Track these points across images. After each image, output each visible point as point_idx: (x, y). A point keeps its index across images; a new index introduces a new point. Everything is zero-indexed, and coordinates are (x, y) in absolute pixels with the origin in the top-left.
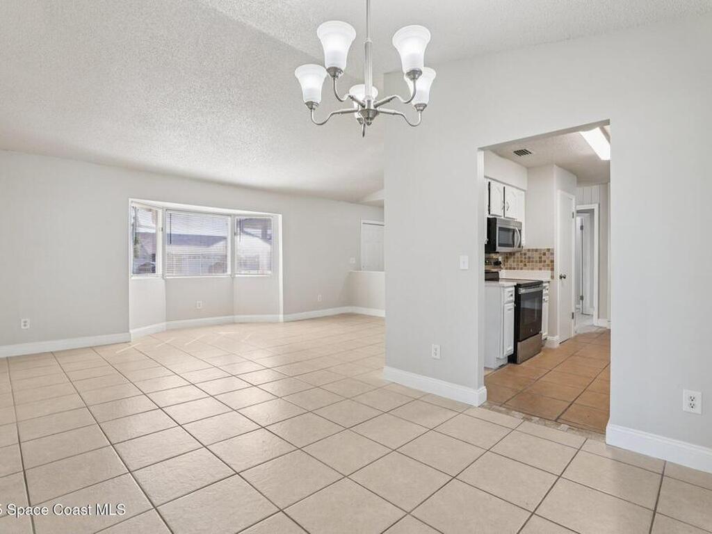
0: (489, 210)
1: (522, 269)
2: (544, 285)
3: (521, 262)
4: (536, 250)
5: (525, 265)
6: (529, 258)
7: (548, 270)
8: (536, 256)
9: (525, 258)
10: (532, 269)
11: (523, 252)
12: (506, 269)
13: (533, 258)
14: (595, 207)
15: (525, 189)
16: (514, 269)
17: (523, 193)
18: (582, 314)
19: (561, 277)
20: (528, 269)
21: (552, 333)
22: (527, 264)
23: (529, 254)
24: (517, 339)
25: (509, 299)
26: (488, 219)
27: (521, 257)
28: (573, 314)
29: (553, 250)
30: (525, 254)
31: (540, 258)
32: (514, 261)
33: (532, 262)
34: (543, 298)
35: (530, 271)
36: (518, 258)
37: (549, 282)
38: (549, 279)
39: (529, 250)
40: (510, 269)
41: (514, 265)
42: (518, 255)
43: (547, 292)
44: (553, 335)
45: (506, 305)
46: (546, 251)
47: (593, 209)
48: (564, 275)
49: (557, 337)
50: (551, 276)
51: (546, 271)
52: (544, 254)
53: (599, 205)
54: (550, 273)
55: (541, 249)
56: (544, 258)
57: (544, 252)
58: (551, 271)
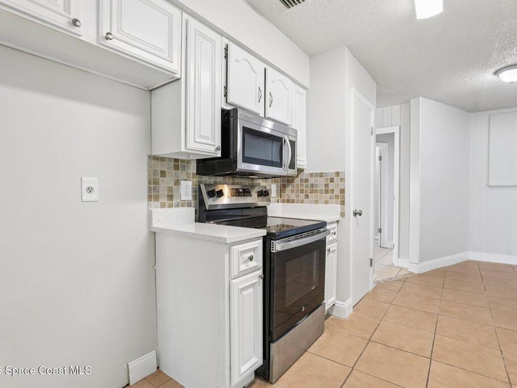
0: (226, 95)
1: (302, 202)
2: (328, 227)
3: (302, 191)
4: (321, 175)
5: (307, 196)
6: (312, 185)
7: (336, 203)
8: (321, 182)
9: (307, 186)
10: (316, 202)
11: (304, 178)
12: (283, 201)
13: (317, 186)
14: (396, 130)
15: (307, 85)
16: (293, 202)
17: (304, 91)
18: (380, 247)
19: (355, 214)
20: (311, 203)
21: (341, 297)
22: (310, 195)
23: (312, 180)
24: (269, 337)
25: (243, 267)
26: (223, 111)
27: (302, 185)
28: (371, 260)
29: (344, 173)
30: (306, 180)
31: (327, 185)
32: (292, 191)
33: (316, 191)
34: (327, 247)
35: (313, 205)
36: (298, 185)
37: (338, 222)
38: (337, 217)
39: (311, 175)
40: (288, 201)
41: (293, 196)
42: (297, 181)
43: (334, 237)
44: (344, 301)
45: (234, 281)
46: (334, 176)
47: (394, 133)
48: (360, 211)
49: (349, 300)
50: (341, 213)
51: (334, 205)
52: (332, 180)
53: (400, 127)
54: (340, 209)
55: (328, 173)
56: (331, 186)
57: (332, 177)
58: (341, 204)
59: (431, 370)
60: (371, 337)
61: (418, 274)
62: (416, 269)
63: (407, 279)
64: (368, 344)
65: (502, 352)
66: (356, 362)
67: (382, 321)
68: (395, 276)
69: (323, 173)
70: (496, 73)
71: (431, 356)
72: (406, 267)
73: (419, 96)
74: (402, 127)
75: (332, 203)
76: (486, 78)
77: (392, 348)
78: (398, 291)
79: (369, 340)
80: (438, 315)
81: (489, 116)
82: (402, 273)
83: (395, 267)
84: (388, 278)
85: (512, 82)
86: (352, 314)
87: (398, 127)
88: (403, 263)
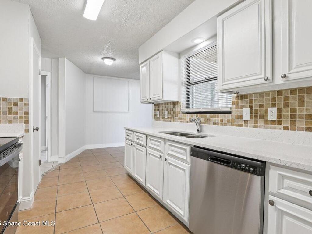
4: (4, 99)
7: (21, 123)
8: (4, 105)
14: (48, 74)
19: (34, 130)
29: (27, 99)
31: (10, 108)
46: (17, 101)
47: (46, 76)
48: (37, 127)
49: (31, 193)
50: (25, 130)
51: (19, 124)
52: (16, 104)
53: (51, 73)
54: (24, 126)
55: (12, 98)
56: (15, 109)
57: (16, 102)
58: (25, 123)
59: (95, 209)
60: (56, 210)
61: (65, 163)
62: (63, 160)
63: (60, 167)
64: (56, 216)
65: (116, 186)
66: (54, 231)
67: (58, 197)
68: (51, 168)
69: (6, 98)
70: (103, 59)
71: (92, 203)
72: (57, 160)
73: (64, 57)
74: (52, 73)
75: (17, 122)
76: (98, 59)
77: (71, 210)
78: (58, 176)
79: (56, 213)
80: (85, 181)
81: (94, 78)
82: (55, 165)
83: (49, 162)
84: (48, 170)
85: (108, 65)
86: (34, 202)
87: (50, 72)
88: (54, 159)
